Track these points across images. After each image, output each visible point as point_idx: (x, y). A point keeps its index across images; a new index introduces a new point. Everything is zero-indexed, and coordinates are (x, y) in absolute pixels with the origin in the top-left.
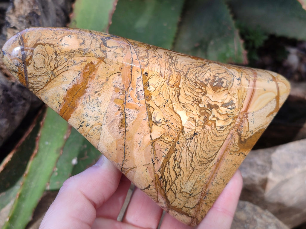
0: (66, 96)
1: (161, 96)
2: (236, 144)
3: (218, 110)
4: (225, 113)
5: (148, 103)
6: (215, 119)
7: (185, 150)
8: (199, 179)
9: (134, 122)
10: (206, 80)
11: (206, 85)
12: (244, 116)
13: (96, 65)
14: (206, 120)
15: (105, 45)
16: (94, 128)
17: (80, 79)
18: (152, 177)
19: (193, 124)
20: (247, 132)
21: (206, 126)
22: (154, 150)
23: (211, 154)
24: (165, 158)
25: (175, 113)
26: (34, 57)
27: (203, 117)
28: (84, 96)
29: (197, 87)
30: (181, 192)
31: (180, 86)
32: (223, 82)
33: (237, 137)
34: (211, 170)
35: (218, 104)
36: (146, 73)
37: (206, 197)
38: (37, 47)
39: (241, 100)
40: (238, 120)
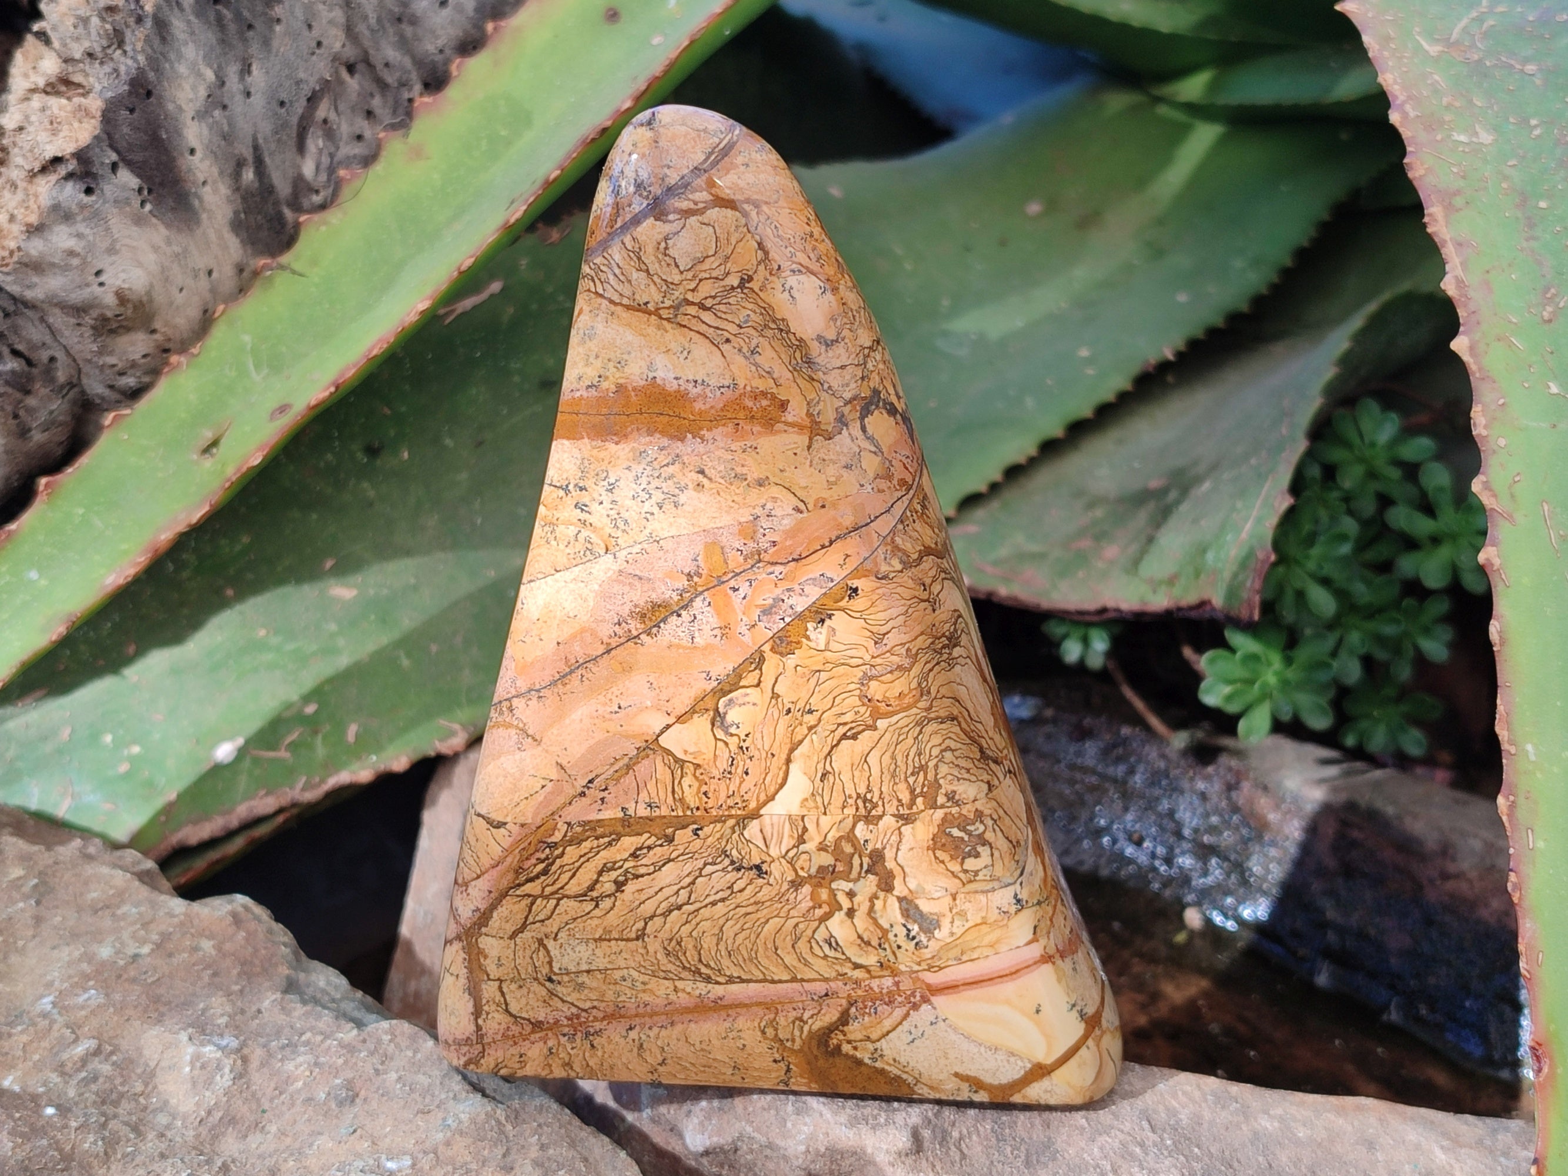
0: (634, 389)
1: (813, 681)
2: (806, 1028)
3: (881, 894)
4: (886, 926)
5: (768, 654)
6: (846, 903)
7: (688, 868)
8: (617, 975)
9: (679, 646)
10: (951, 797)
11: (934, 806)
12: (913, 994)
13: (786, 423)
14: (825, 876)
15: (865, 412)
16: (585, 533)
17: (715, 400)
18: (536, 814)
19: (787, 842)
20: (868, 1039)
21: (806, 889)
22: (629, 767)
23: (726, 962)
24: (623, 820)
25: (788, 761)
26: (693, 220)
27: (827, 859)
28: (665, 442)
29: (911, 780)
30: (540, 942)
31: (882, 724)
32: (977, 855)
33: (830, 1016)
34: (673, 997)
35: (897, 883)
36: (855, 590)
37: (572, 1038)
38: (729, 212)
39: (956, 952)
40: (888, 982)
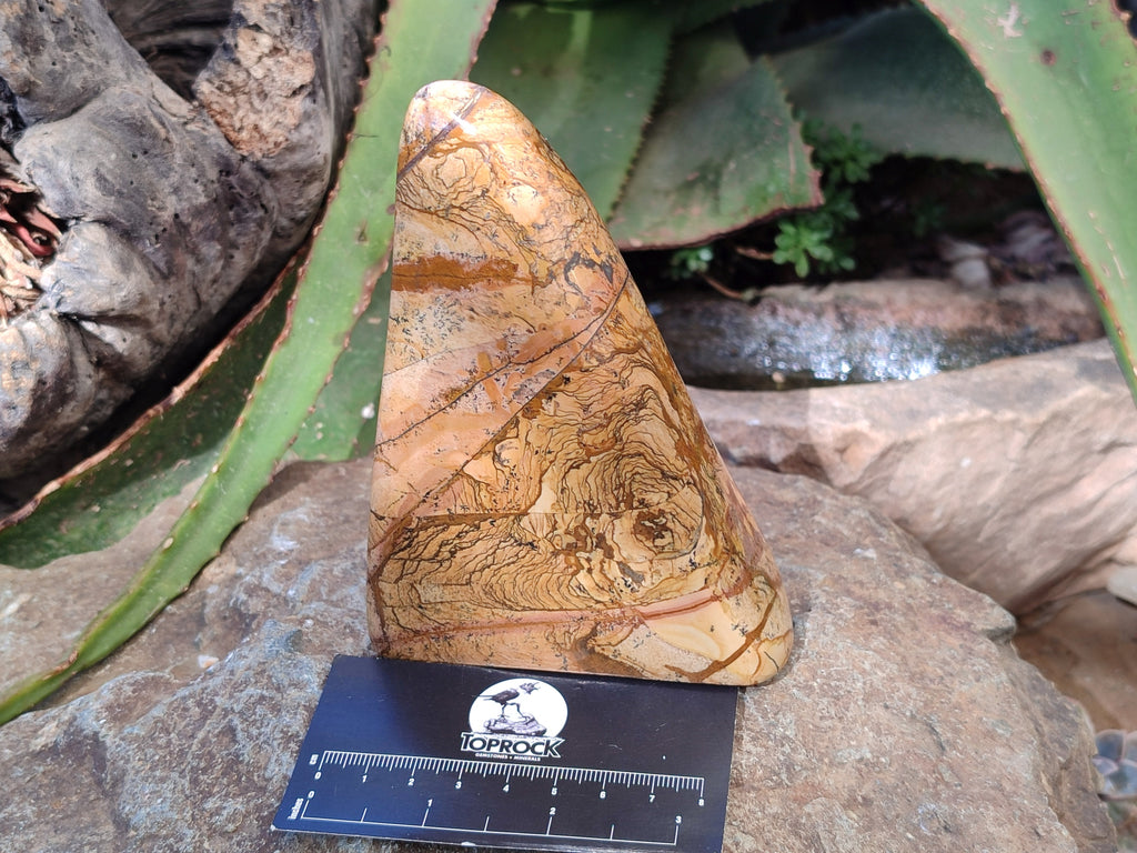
0: (429, 260)
1: (549, 435)
2: (572, 637)
3: (607, 560)
4: (612, 579)
5: (521, 419)
6: (586, 565)
7: (491, 544)
8: (458, 604)
9: (469, 414)
10: (642, 502)
11: (632, 508)
12: (634, 619)
13: (518, 279)
14: (571, 549)
15: (567, 269)
16: (409, 347)
17: (474, 265)
18: (400, 512)
19: (546, 529)
20: (610, 644)
21: (562, 557)
22: (449, 486)
23: (520, 598)
24: (449, 516)
25: (540, 481)
26: (450, 156)
27: (571, 539)
28: (449, 292)
29: (616, 492)
30: (412, 585)
31: (593, 459)
32: (663, 537)
33: (585, 630)
34: (492, 618)
35: (616, 553)
36: (568, 379)
37: (437, 640)
38: (471, 150)
39: (656, 594)
40: (618, 611)
